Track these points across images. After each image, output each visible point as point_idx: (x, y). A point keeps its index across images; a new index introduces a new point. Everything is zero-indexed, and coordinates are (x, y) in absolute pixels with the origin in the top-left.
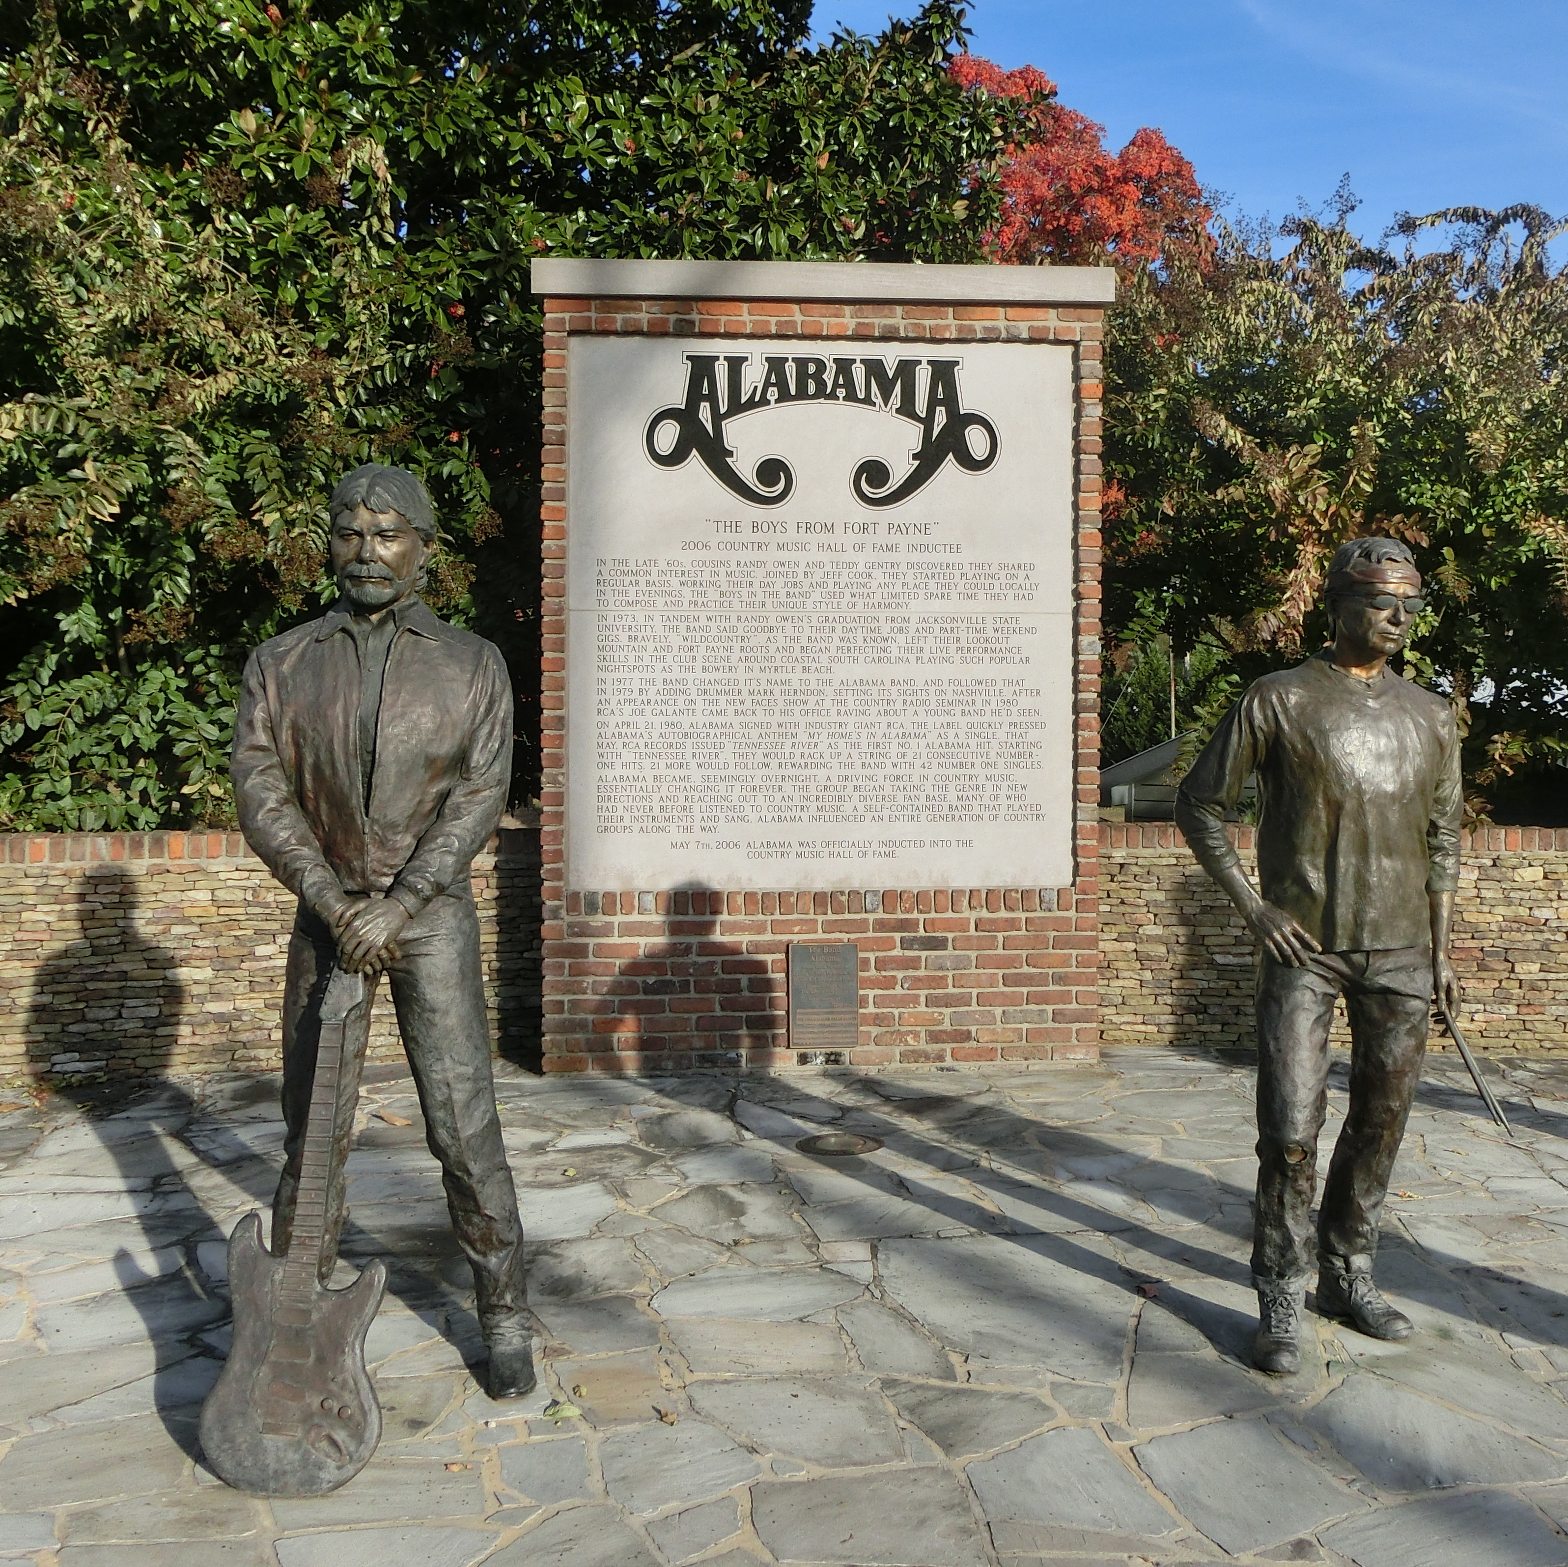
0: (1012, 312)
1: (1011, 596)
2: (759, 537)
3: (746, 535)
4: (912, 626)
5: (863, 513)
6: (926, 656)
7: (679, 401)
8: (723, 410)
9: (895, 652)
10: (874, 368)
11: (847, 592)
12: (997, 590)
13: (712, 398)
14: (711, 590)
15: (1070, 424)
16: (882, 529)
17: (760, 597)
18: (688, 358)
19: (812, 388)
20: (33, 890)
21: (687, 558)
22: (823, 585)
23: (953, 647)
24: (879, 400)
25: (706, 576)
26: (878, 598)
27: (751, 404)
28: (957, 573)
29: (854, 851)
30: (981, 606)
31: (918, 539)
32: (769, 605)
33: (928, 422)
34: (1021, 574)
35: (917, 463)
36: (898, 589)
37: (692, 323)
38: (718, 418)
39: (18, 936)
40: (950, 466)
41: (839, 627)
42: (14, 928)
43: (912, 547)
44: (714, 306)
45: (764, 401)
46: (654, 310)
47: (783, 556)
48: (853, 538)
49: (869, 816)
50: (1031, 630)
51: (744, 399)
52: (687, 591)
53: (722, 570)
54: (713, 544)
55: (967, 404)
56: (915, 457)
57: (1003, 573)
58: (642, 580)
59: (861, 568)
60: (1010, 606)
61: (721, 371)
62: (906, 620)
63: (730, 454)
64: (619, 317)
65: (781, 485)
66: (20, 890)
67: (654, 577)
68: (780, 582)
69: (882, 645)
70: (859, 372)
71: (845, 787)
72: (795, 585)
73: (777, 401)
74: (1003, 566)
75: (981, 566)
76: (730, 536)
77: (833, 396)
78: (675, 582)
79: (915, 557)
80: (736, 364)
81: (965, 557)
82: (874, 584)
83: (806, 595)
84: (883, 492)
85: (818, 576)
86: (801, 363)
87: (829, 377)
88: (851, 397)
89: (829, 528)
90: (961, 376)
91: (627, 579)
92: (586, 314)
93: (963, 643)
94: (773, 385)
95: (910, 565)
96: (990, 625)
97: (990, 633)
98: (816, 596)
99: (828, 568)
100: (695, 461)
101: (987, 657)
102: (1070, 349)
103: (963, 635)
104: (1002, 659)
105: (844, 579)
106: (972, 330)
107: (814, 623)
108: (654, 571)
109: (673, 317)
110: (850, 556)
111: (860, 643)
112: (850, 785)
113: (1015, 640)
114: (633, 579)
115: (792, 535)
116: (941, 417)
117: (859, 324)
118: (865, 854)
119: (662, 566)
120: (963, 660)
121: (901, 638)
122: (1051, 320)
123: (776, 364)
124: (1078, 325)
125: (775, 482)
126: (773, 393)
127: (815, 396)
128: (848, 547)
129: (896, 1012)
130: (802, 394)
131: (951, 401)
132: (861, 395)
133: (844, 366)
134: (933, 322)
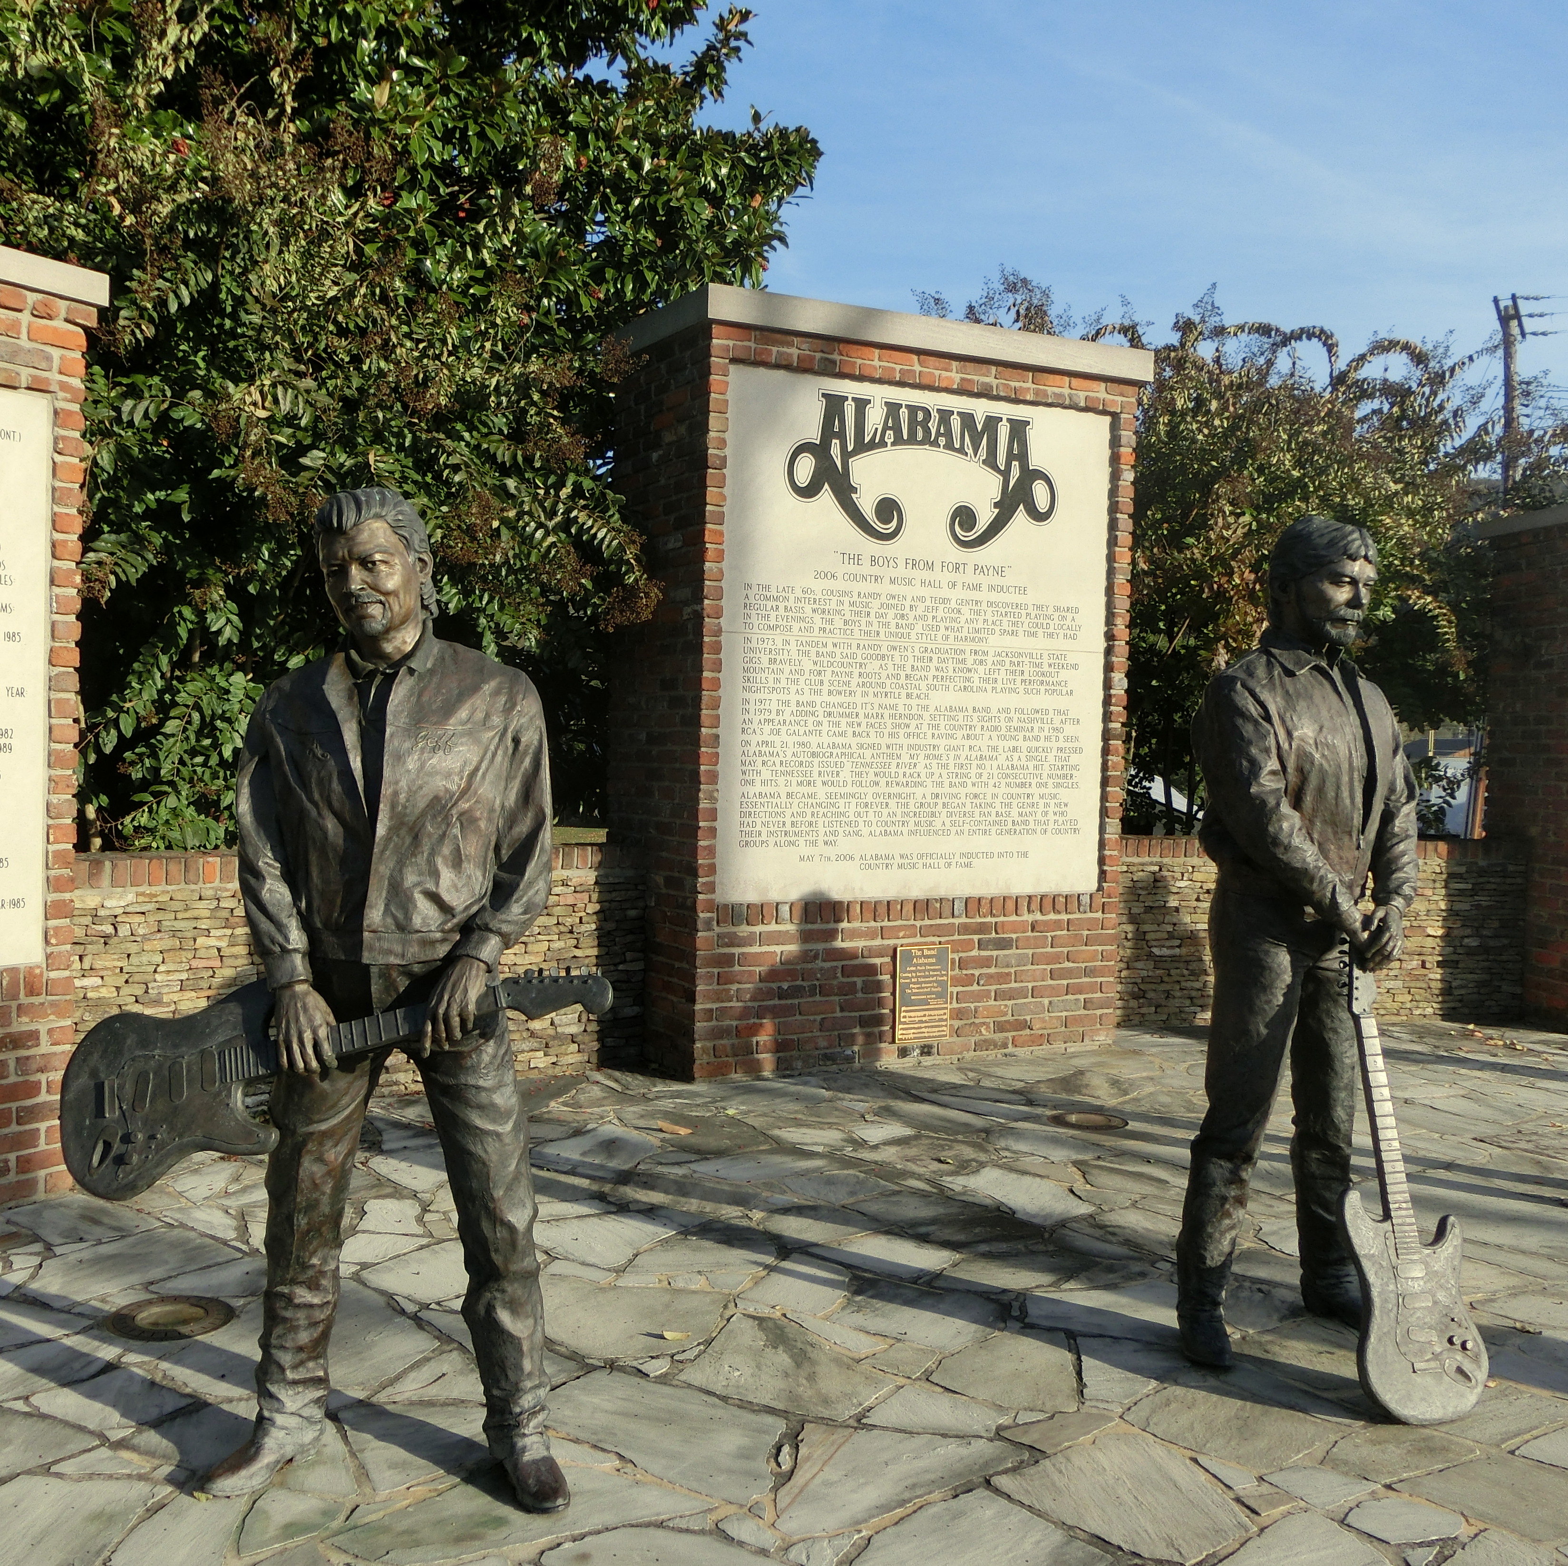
0: (1075, 382)
1: (1061, 636)
2: (876, 570)
3: (866, 568)
4: (990, 659)
5: (957, 554)
6: (999, 686)
7: (814, 435)
8: (850, 448)
9: (977, 683)
10: (968, 419)
11: (942, 625)
12: (1051, 630)
13: (842, 436)
14: (837, 618)
15: (1106, 486)
16: (970, 569)
17: (875, 627)
18: (824, 395)
19: (920, 435)
20: (207, 913)
21: (819, 586)
22: (923, 618)
23: (1019, 679)
24: (970, 451)
25: (833, 605)
26: (965, 633)
27: (873, 445)
28: (1024, 612)
29: (942, 862)
30: (1039, 644)
31: (996, 580)
32: (882, 634)
33: (1006, 474)
34: (1069, 616)
35: (997, 511)
36: (980, 625)
37: (834, 362)
38: (846, 455)
39: (195, 963)
40: (1021, 515)
41: (935, 657)
42: (190, 955)
43: (991, 588)
44: (853, 349)
45: (883, 444)
46: (804, 346)
47: (895, 589)
48: (947, 577)
49: (954, 830)
50: (1075, 667)
51: (867, 440)
52: (817, 618)
53: (846, 599)
54: (839, 575)
55: (1036, 461)
56: (996, 505)
57: (1057, 614)
58: (782, 606)
59: (953, 605)
60: (1060, 644)
61: (850, 409)
62: (986, 653)
63: (855, 490)
64: (775, 349)
65: (894, 523)
66: (195, 913)
67: (791, 604)
68: (891, 613)
69: (968, 675)
70: (956, 422)
71: (936, 804)
72: (902, 616)
73: (893, 444)
74: (1057, 609)
75: (1039, 607)
76: (853, 569)
77: (935, 444)
78: (808, 609)
79: (994, 596)
80: (862, 404)
81: (1030, 599)
82: (963, 619)
83: (911, 626)
84: (972, 535)
85: (920, 611)
86: (913, 410)
87: (933, 426)
88: (949, 446)
89: (930, 566)
90: (1033, 436)
91: (769, 604)
92: (746, 343)
93: (1026, 676)
94: (890, 428)
95: (990, 604)
96: (1046, 661)
97: (1046, 668)
98: (918, 628)
99: (928, 603)
100: (826, 496)
101: (1043, 688)
102: (1108, 419)
103: (1026, 669)
104: (1054, 691)
105: (940, 614)
106: (1046, 395)
107: (917, 653)
108: (792, 597)
109: (818, 355)
110: (945, 593)
111: (951, 673)
112: (940, 802)
113: (1064, 675)
114: (774, 604)
115: (902, 571)
116: (1015, 472)
117: (962, 379)
118: (950, 864)
119: (798, 593)
120: (1026, 692)
121: (981, 669)
122: (1100, 391)
123: (893, 408)
124: (1120, 399)
125: (887, 521)
126: (890, 436)
127: (921, 443)
128: (944, 584)
129: (972, 1006)
130: (912, 440)
131: (1023, 457)
132: (957, 446)
133: (945, 415)
134: (1017, 384)
